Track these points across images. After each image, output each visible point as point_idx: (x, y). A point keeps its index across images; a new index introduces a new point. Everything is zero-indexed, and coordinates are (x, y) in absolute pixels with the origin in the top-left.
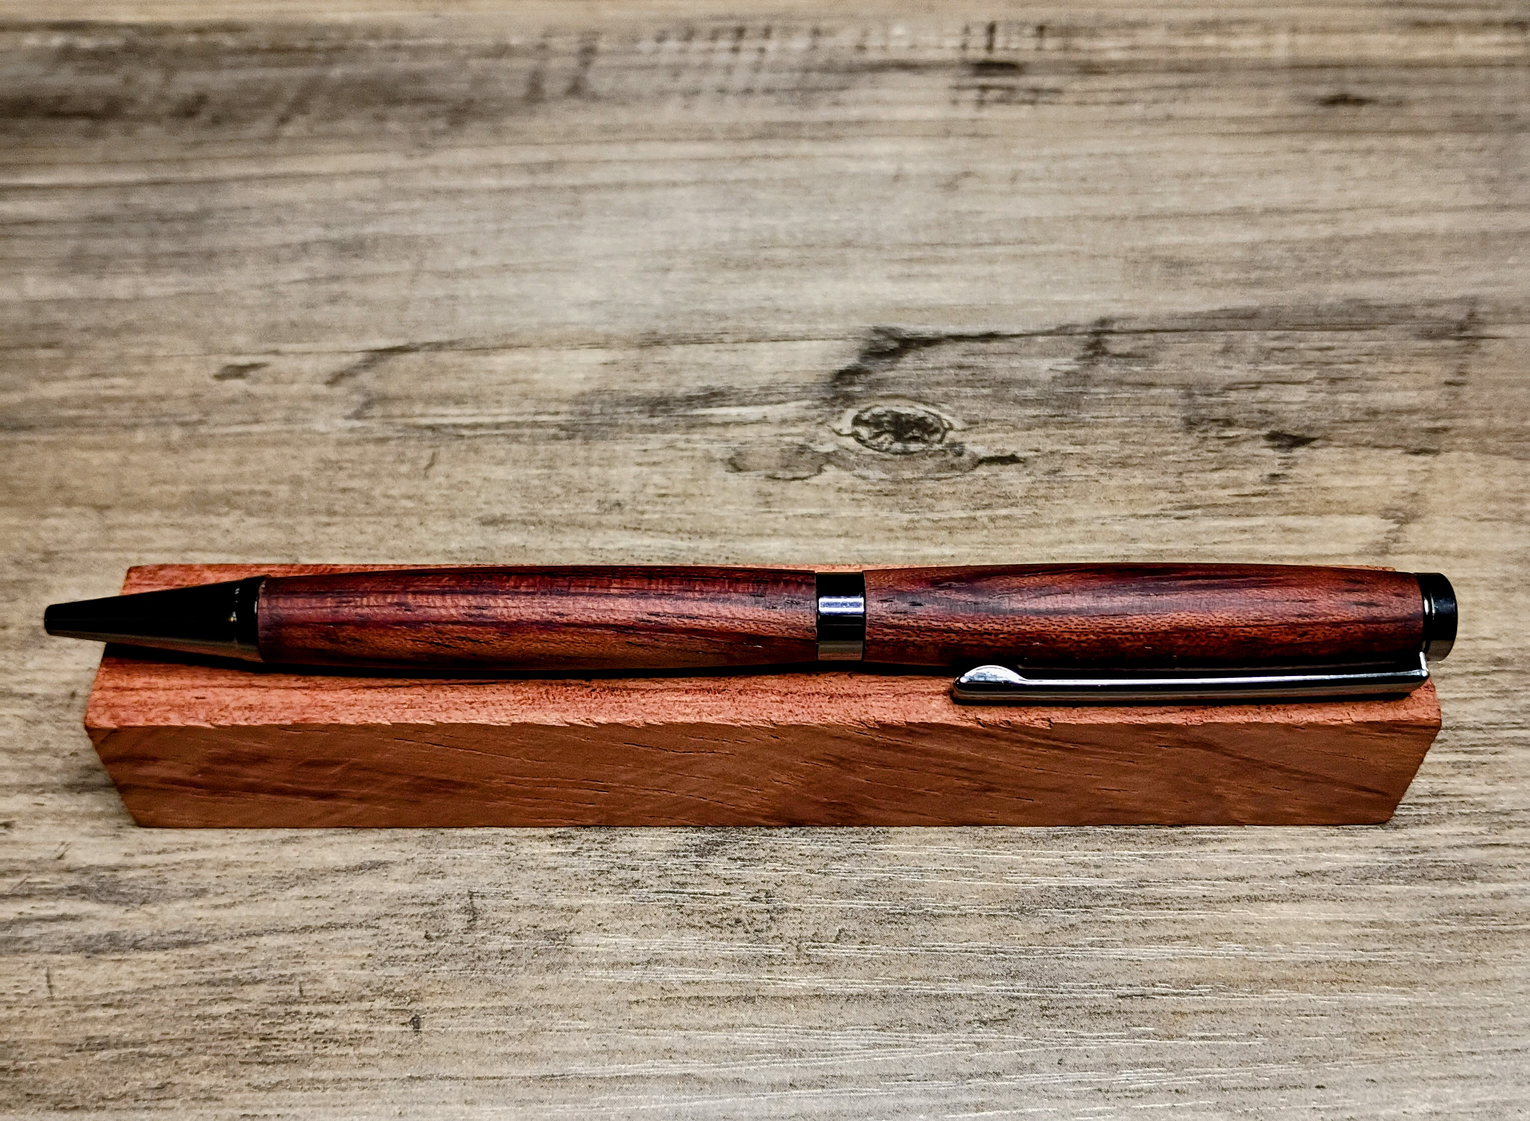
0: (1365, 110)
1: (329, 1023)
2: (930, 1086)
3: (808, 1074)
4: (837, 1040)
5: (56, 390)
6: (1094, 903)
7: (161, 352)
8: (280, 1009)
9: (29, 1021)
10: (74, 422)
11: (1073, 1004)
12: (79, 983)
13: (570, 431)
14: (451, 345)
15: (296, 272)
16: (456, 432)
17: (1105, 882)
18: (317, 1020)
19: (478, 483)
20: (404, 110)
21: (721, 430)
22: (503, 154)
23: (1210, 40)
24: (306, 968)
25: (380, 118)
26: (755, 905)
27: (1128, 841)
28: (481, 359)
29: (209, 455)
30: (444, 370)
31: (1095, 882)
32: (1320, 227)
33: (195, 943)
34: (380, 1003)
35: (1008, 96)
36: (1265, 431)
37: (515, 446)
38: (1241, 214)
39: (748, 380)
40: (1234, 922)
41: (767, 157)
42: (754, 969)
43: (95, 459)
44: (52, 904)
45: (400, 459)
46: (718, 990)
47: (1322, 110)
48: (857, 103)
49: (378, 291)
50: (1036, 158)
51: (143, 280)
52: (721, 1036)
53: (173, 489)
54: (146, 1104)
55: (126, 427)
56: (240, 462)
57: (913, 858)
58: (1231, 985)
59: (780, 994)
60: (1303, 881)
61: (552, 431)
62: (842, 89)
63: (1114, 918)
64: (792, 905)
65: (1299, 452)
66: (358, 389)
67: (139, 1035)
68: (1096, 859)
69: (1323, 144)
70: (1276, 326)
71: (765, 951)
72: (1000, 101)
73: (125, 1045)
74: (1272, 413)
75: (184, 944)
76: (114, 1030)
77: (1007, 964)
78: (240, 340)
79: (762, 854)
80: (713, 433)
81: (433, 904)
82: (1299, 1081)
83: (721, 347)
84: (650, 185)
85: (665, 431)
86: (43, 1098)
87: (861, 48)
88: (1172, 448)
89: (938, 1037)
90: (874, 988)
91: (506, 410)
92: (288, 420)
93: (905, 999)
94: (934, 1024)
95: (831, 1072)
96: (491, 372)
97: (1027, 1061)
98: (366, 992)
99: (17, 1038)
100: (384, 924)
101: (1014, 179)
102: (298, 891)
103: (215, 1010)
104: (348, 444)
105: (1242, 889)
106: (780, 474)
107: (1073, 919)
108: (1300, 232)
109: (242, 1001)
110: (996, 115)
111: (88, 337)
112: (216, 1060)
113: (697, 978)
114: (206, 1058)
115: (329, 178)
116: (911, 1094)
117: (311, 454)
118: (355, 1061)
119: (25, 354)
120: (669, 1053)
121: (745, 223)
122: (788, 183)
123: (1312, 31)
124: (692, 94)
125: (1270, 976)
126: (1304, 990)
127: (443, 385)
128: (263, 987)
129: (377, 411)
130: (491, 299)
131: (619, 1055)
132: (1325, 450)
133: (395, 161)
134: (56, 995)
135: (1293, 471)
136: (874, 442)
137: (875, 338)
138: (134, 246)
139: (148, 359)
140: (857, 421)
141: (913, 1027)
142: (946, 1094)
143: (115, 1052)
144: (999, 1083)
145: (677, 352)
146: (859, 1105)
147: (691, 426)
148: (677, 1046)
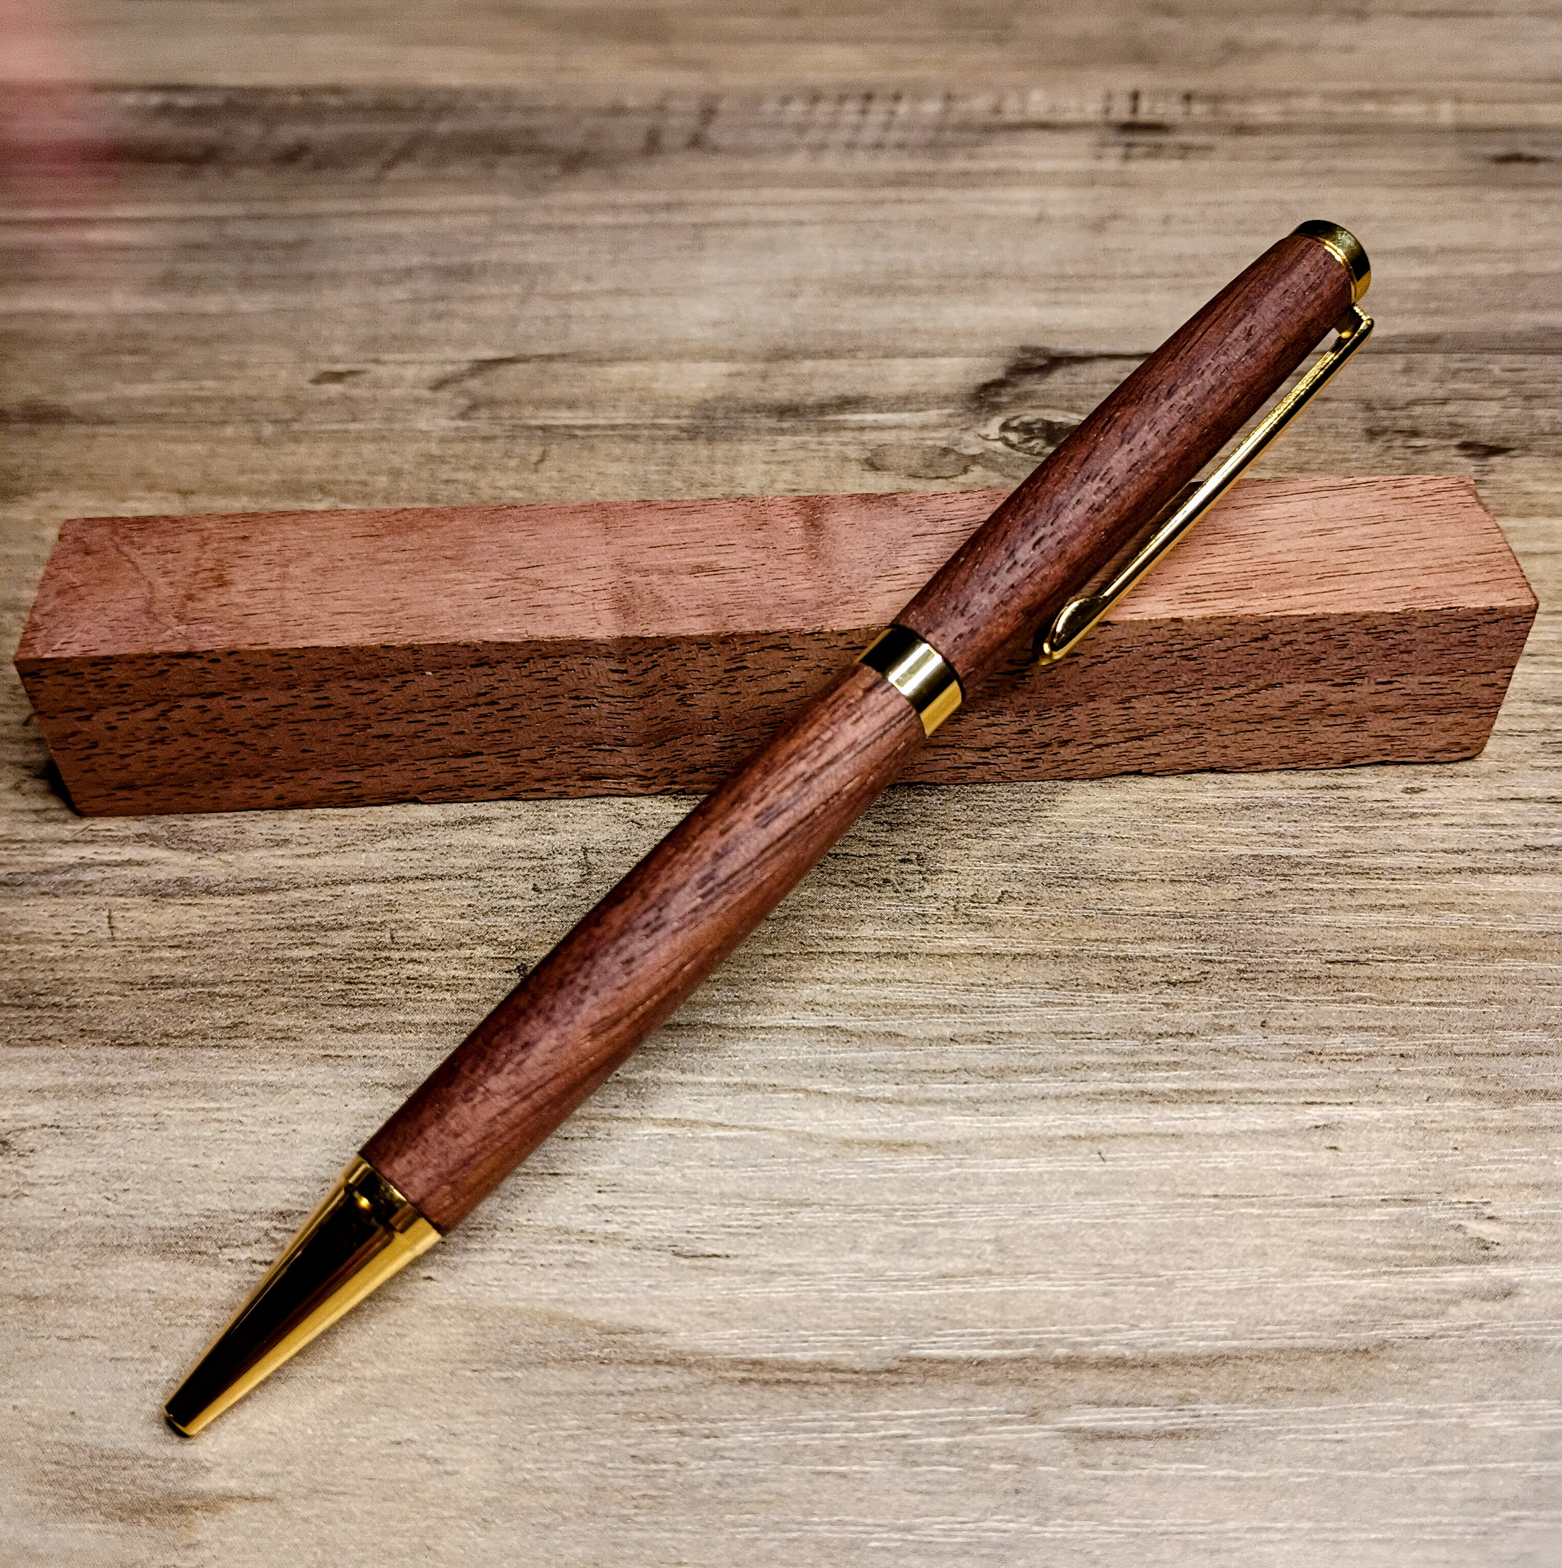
0: (1542, 167)
1: (425, 969)
2: (1114, 1044)
3: (973, 1030)
4: (1003, 997)
5: (143, 390)
6: (1292, 871)
7: (255, 360)
8: (369, 955)
9: (87, 959)
10: (159, 418)
11: (1274, 968)
12: (144, 925)
13: (692, 434)
14: (564, 357)
15: (399, 293)
16: (569, 433)
17: (1304, 852)
18: (410, 966)
19: (592, 476)
20: (516, 159)
21: (856, 434)
22: (620, 197)
23: (1369, 107)
24: (398, 916)
25: (491, 166)
26: (905, 867)
27: (1328, 813)
28: (597, 369)
29: (303, 449)
30: (555, 378)
31: (1293, 852)
32: (1502, 265)
33: (274, 890)
34: (480, 951)
35: (1156, 152)
36: (1456, 441)
37: (632, 446)
38: (1414, 252)
39: (884, 390)
40: (1456, 893)
41: (900, 201)
42: (906, 926)
43: (180, 450)
44: (117, 850)
45: (508, 455)
46: (866, 945)
47: (1494, 167)
48: (995, 156)
49: (488, 310)
50: (1190, 204)
51: (238, 297)
52: (869, 990)
53: (262, 477)
54: (214, 1042)
55: (213, 423)
56: (336, 455)
57: (1083, 825)
58: (1456, 953)
59: (936, 951)
60: (1533, 854)
61: (673, 432)
62: (978, 144)
63: (1315, 886)
64: (946, 867)
65: (1496, 460)
66: (462, 393)
67: (210, 976)
68: (1292, 829)
69: (1501, 195)
70: (1460, 349)
71: (918, 910)
72: (1148, 156)
73: (194, 985)
74: (1461, 426)
75: (263, 891)
76: (181, 970)
77: (1197, 928)
78: (338, 349)
79: (913, 819)
80: (847, 436)
81: (542, 859)
82: (1544, 1048)
83: (855, 361)
84: (776, 224)
85: (795, 432)
86: (101, 1033)
87: (997, 110)
88: (1354, 456)
89: (1122, 997)
90: (1046, 948)
91: (622, 414)
92: (388, 419)
93: (1080, 959)
94: (1114, 984)
95: (998, 1029)
96: (608, 381)
97: (1226, 1022)
98: (466, 940)
99: (71, 975)
100: (487, 875)
101: (1166, 220)
102: (392, 843)
103: (295, 953)
104: (452, 440)
105: (1463, 861)
106: (922, 472)
107: (1270, 887)
108: (1480, 269)
109: (326, 945)
110: (1142, 168)
111: (177, 346)
112: (295, 1001)
113: (841, 934)
114: (284, 1000)
115: (437, 214)
116: (1092, 1052)
117: (412, 450)
118: (452, 1006)
119: (109, 359)
120: (811, 1005)
121: (877, 256)
122: (921, 223)
123: (1479, 101)
124: (820, 148)
125: (1503, 945)
126: (1544, 960)
127: (554, 391)
128: (349, 933)
129: (484, 413)
130: (606, 317)
131: (753, 1007)
132: (1524, 459)
133: (504, 200)
134: (118, 935)
135: (1491, 477)
136: (1024, 446)
137: (1021, 356)
138: (229, 269)
139: (241, 365)
140: (1005, 427)
141: (1090, 986)
142: (1132, 1054)
143: (182, 992)
144: (1193, 1044)
145: (807, 366)
146: (1031, 1061)
147: (823, 430)
148: (820, 999)
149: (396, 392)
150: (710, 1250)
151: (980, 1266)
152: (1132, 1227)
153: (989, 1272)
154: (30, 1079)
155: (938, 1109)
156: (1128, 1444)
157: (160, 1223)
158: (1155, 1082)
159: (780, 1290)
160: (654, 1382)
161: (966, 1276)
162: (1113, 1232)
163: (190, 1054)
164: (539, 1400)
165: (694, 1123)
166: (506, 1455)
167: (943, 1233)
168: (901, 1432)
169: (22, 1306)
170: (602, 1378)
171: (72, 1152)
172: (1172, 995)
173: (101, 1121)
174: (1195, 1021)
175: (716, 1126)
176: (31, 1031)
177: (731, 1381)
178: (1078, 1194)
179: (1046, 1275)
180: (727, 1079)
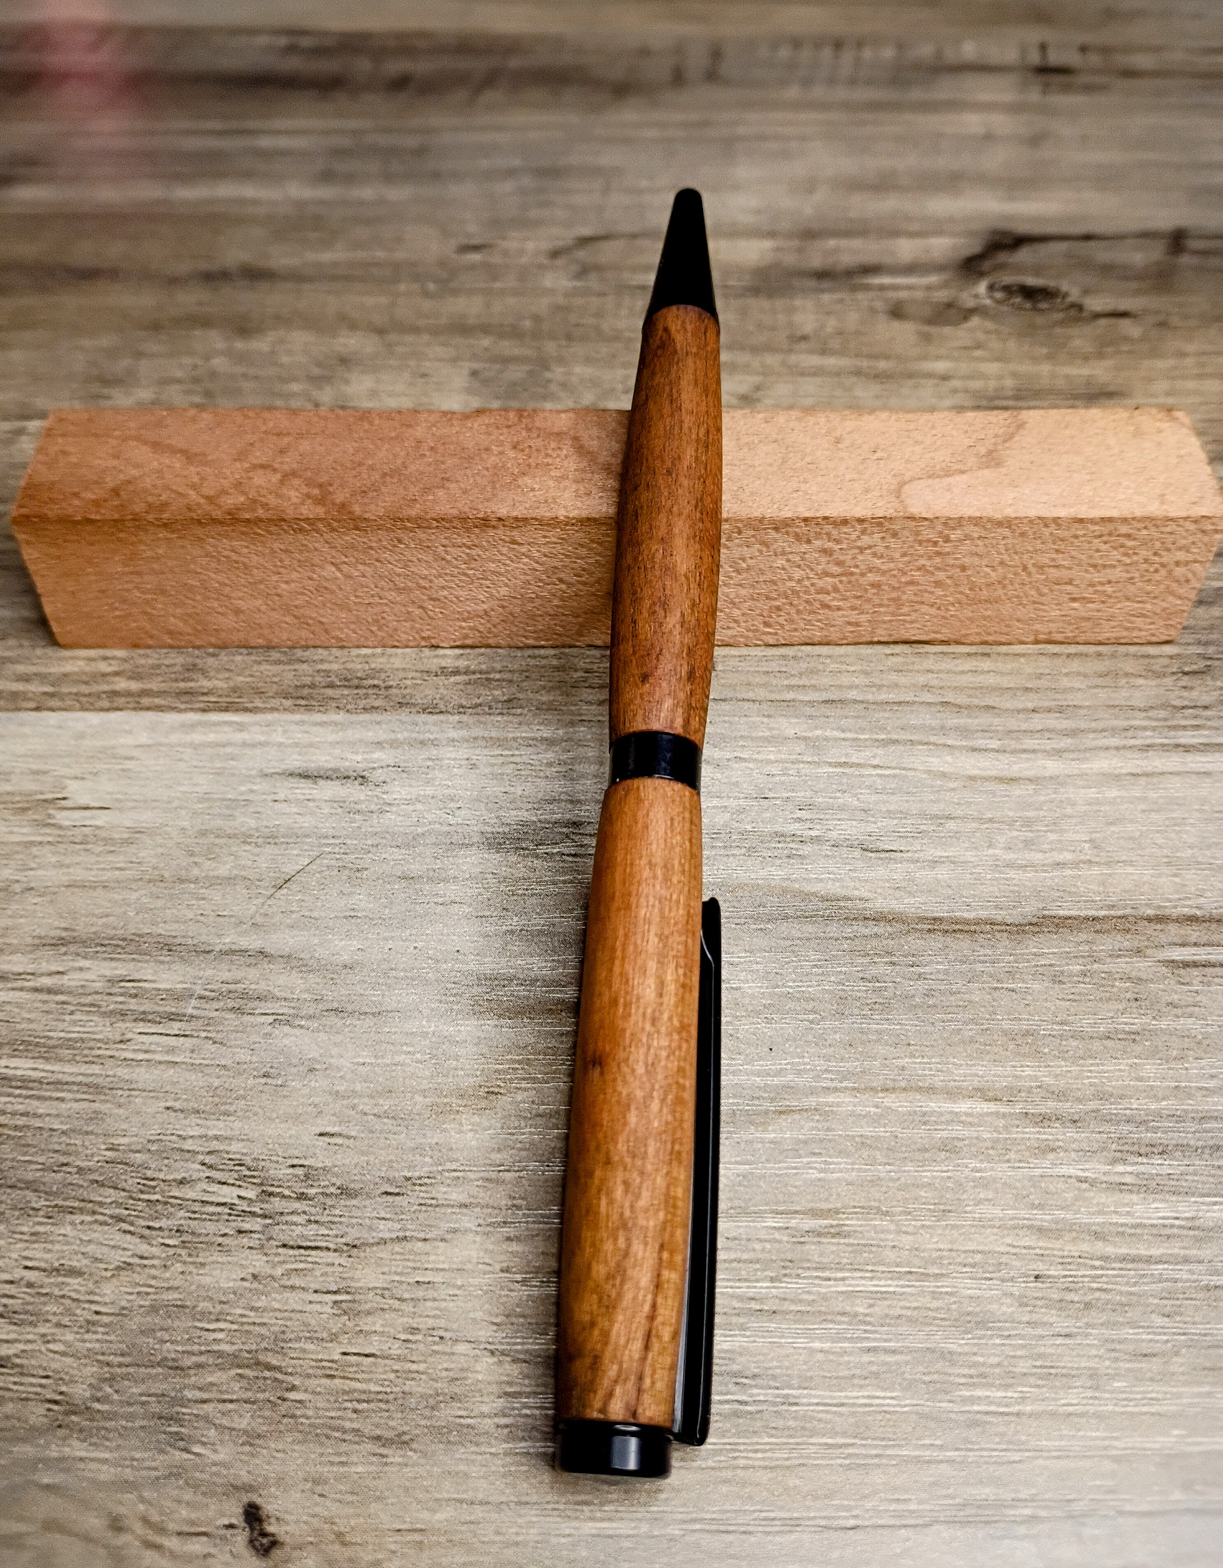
2: (1151, 714)
3: (1048, 704)
5: (329, 256)
7: (408, 236)
13: (755, 291)
14: (644, 235)
15: (508, 187)
20: (576, 88)
21: (879, 293)
22: (664, 117)
25: (557, 93)
29: (462, 301)
30: (642, 251)
35: (1067, 89)
39: (894, 260)
41: (878, 122)
43: (369, 301)
48: (945, 90)
49: (579, 200)
50: (1100, 128)
51: (384, 189)
52: (967, 678)
53: (436, 321)
54: (499, 711)
55: (389, 282)
56: (488, 305)
62: (930, 80)
66: (575, 261)
67: (484, 667)
72: (1062, 92)
73: (474, 673)
78: (472, 228)
80: (873, 294)
83: (867, 240)
84: (787, 138)
85: (833, 291)
86: (414, 705)
87: (940, 56)
89: (1150, 682)
92: (521, 280)
95: (1066, 703)
101: (1085, 139)
104: (574, 295)
106: (936, 320)
110: (1059, 100)
111: (346, 224)
115: (523, 129)
116: (1137, 718)
117: (544, 302)
119: (298, 234)
120: (927, 687)
121: (869, 163)
122: (897, 139)
127: (644, 260)
129: (593, 276)
131: (886, 689)
133: (572, 119)
136: (1008, 302)
137: (993, 236)
138: (372, 168)
139: (399, 240)
140: (991, 288)
141: (1127, 675)
142: (1165, 720)
143: (466, 678)
144: (1208, 713)
145: (832, 243)
146: (1094, 725)
147: (854, 289)
148: (932, 683)
149: (524, 260)
150: (887, 847)
151: (1083, 858)
152: (1187, 832)
153: (1090, 861)
154: (370, 735)
155: (1032, 756)
156: (1209, 971)
157: (489, 829)
158: (1187, 738)
159: (943, 873)
160: (867, 932)
161: (1076, 865)
162: (1173, 835)
163: (483, 719)
164: (789, 943)
165: (859, 765)
166: (771, 977)
167: (1052, 836)
168: (1047, 962)
169: (404, 883)
170: (828, 929)
171: (413, 783)
172: (1185, 681)
173: (429, 763)
174: (1206, 699)
175: (875, 767)
176: (362, 703)
177: (922, 930)
178: (1143, 811)
179: (1131, 863)
180: (875, 736)
